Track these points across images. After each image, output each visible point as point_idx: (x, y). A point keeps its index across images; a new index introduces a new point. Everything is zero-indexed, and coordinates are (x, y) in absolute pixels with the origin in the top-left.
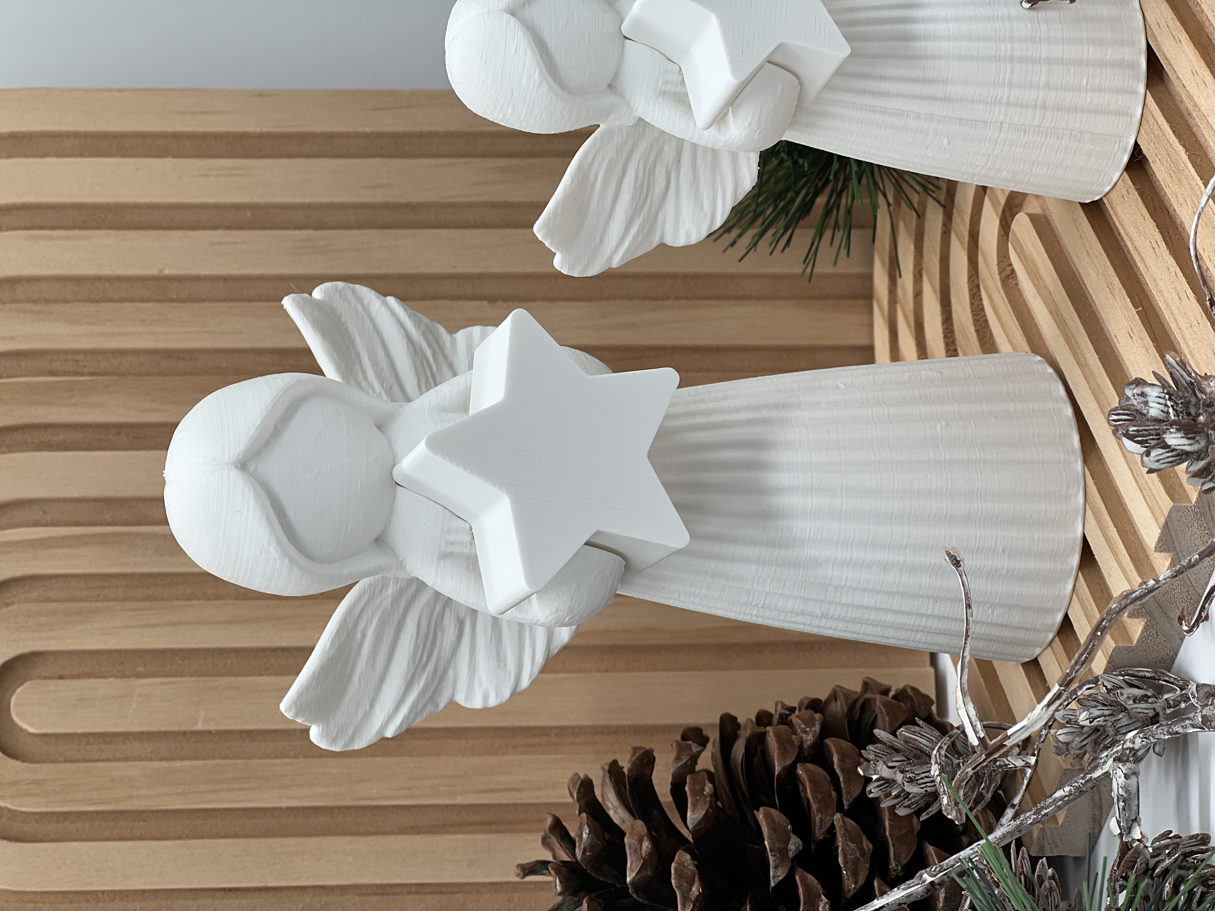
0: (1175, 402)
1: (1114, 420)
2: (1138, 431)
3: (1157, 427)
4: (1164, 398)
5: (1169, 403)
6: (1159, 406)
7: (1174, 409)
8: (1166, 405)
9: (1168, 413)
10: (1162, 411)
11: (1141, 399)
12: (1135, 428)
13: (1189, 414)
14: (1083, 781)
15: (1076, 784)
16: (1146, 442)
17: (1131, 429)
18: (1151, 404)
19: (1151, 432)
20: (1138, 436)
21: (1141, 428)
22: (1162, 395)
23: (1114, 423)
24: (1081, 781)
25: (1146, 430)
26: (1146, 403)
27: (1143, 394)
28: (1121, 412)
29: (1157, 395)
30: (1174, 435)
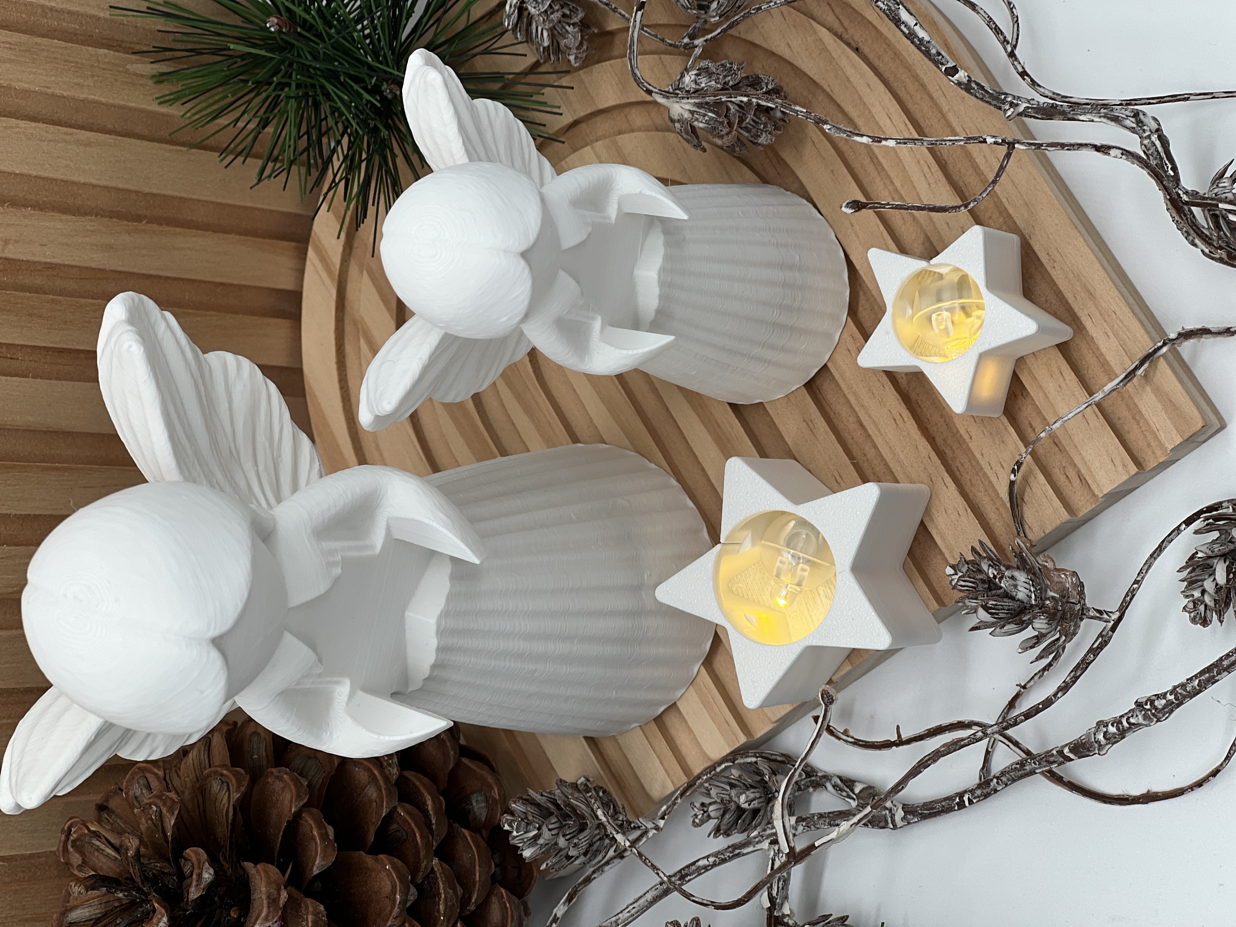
0: (1036, 589)
1: (961, 586)
2: (996, 605)
3: (1010, 604)
4: (1029, 584)
5: (1032, 589)
6: (1025, 590)
7: (1035, 595)
8: (1030, 591)
9: (1031, 597)
10: (1027, 596)
11: (1011, 582)
12: (994, 603)
13: (1041, 599)
14: (731, 855)
15: (722, 856)
16: (997, 614)
17: (991, 602)
18: (1020, 588)
19: (1006, 608)
20: (993, 609)
21: (999, 603)
22: (1027, 581)
23: (960, 588)
24: (728, 854)
25: (1002, 605)
26: (1015, 586)
27: (1013, 578)
28: (968, 579)
29: (1024, 580)
30: (1041, 621)
